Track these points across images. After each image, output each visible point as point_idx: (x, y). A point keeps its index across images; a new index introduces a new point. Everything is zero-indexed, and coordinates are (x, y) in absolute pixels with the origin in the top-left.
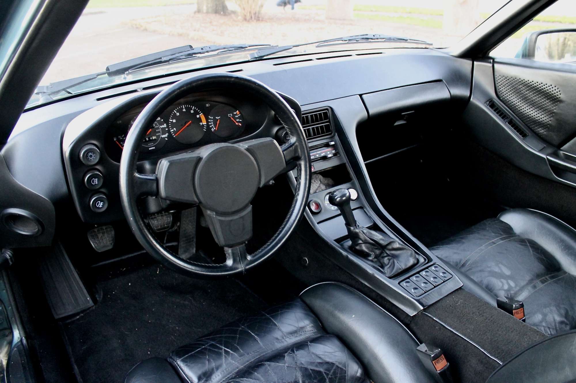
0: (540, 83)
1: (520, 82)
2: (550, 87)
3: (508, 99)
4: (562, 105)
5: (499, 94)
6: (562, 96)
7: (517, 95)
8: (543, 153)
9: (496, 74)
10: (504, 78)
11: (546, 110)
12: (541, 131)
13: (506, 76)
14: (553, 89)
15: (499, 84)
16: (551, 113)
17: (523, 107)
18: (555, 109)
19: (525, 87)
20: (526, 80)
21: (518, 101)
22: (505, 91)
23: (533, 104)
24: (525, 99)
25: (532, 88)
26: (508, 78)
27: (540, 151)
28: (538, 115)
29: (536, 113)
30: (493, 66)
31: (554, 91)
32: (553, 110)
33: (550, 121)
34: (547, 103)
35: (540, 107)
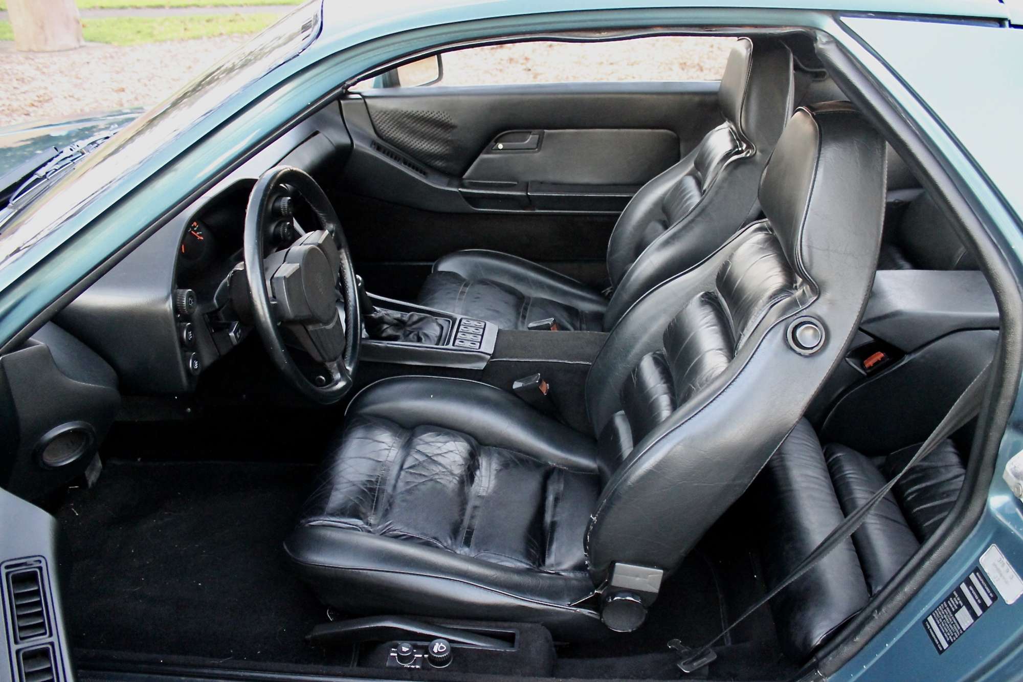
0: (426, 111)
1: (403, 114)
2: (439, 114)
3: (393, 137)
4: (455, 131)
5: (380, 133)
6: (453, 121)
7: (403, 129)
8: (452, 187)
9: (370, 110)
10: (382, 113)
11: (440, 139)
12: (439, 164)
13: (384, 110)
14: (443, 115)
15: (378, 121)
16: (446, 142)
17: (412, 142)
18: (449, 137)
19: (411, 119)
20: (409, 111)
21: (405, 136)
22: (386, 128)
23: (423, 136)
24: (413, 132)
25: (419, 119)
26: (387, 113)
27: (449, 185)
28: (432, 147)
29: (429, 145)
30: (365, 102)
31: (443, 117)
32: (447, 138)
33: (447, 150)
34: (438, 132)
35: (432, 138)
